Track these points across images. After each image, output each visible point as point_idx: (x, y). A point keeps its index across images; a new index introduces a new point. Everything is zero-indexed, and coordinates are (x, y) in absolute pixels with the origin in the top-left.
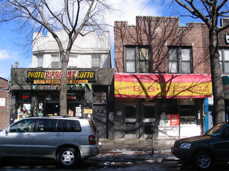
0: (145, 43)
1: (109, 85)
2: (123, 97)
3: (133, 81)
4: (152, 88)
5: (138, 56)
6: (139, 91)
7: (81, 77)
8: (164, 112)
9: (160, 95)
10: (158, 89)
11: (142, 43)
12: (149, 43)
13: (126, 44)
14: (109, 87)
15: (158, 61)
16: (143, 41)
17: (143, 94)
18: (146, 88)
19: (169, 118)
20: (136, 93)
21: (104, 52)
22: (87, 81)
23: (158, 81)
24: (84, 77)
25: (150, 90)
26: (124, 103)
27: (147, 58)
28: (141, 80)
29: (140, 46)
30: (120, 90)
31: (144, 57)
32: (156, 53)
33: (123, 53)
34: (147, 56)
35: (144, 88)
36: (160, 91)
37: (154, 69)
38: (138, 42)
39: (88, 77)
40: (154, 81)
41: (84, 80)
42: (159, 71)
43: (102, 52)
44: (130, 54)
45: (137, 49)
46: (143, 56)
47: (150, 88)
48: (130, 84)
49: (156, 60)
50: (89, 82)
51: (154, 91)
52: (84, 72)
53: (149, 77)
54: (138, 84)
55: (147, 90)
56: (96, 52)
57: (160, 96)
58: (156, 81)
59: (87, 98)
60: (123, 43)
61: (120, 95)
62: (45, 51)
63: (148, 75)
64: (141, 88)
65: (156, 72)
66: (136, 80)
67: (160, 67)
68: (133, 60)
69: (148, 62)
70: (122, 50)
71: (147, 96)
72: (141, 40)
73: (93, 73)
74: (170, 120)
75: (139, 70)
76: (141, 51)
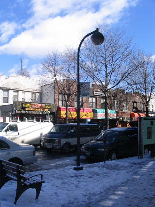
2: (64, 118)
10: (76, 115)
14: (55, 113)
18: (72, 114)
21: (38, 92)
34: (67, 98)
35: (71, 114)
39: (48, 108)
40: (74, 111)
43: (37, 91)
44: (61, 97)
52: (47, 105)
53: (72, 109)
56: (34, 91)
57: (76, 118)
65: (70, 106)
67: (72, 104)
68: (61, 100)
70: (58, 95)
73: (50, 106)
75: (64, 105)
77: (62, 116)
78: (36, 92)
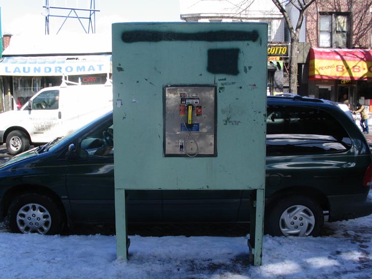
0: (344, 9)
1: (303, 64)
2: (324, 78)
3: (335, 59)
4: (357, 67)
5: (334, 25)
6: (342, 71)
7: (272, 53)
8: (363, 96)
9: (366, 76)
10: (364, 69)
11: (340, 9)
12: (349, 9)
13: (321, 10)
14: (303, 66)
15: (359, 32)
16: (342, 7)
17: (347, 75)
18: (351, 67)
19: (369, 104)
20: (338, 74)
21: (277, 16)
22: (278, 58)
23: (365, 59)
24: (276, 53)
25: (356, 70)
26: (317, 85)
27: (345, 29)
28: (345, 57)
29: (338, 13)
30: (321, 70)
31: (341, 27)
32: (357, 22)
33: (317, 21)
34: (345, 26)
35: (348, 68)
36: (366, 71)
37: (354, 43)
38: (335, 8)
39: (279, 53)
40: (360, 60)
41: (274, 57)
42: (360, 46)
43: (274, 16)
44: (325, 23)
45: (333, 17)
46: (339, 26)
47: (355, 67)
48: (332, 63)
49: (356, 32)
50: (281, 59)
51: (359, 71)
52: (275, 46)
53: (354, 55)
54: (341, 63)
55: (352, 70)
56: (266, 16)
57: (366, 78)
58: (362, 59)
59: (278, 79)
60: (317, 9)
61: (321, 76)
62: (202, 15)
63: (351, 52)
64: (345, 68)
65: (356, 46)
66: (338, 57)
67: (361, 40)
68: (327, 31)
69: (345, 34)
70: (315, 18)
71: (352, 77)
72: (339, 5)
73: (286, 48)
74: (369, 106)
75: (335, 44)
76: (338, 20)
77: (316, 73)
78: (273, 19)
